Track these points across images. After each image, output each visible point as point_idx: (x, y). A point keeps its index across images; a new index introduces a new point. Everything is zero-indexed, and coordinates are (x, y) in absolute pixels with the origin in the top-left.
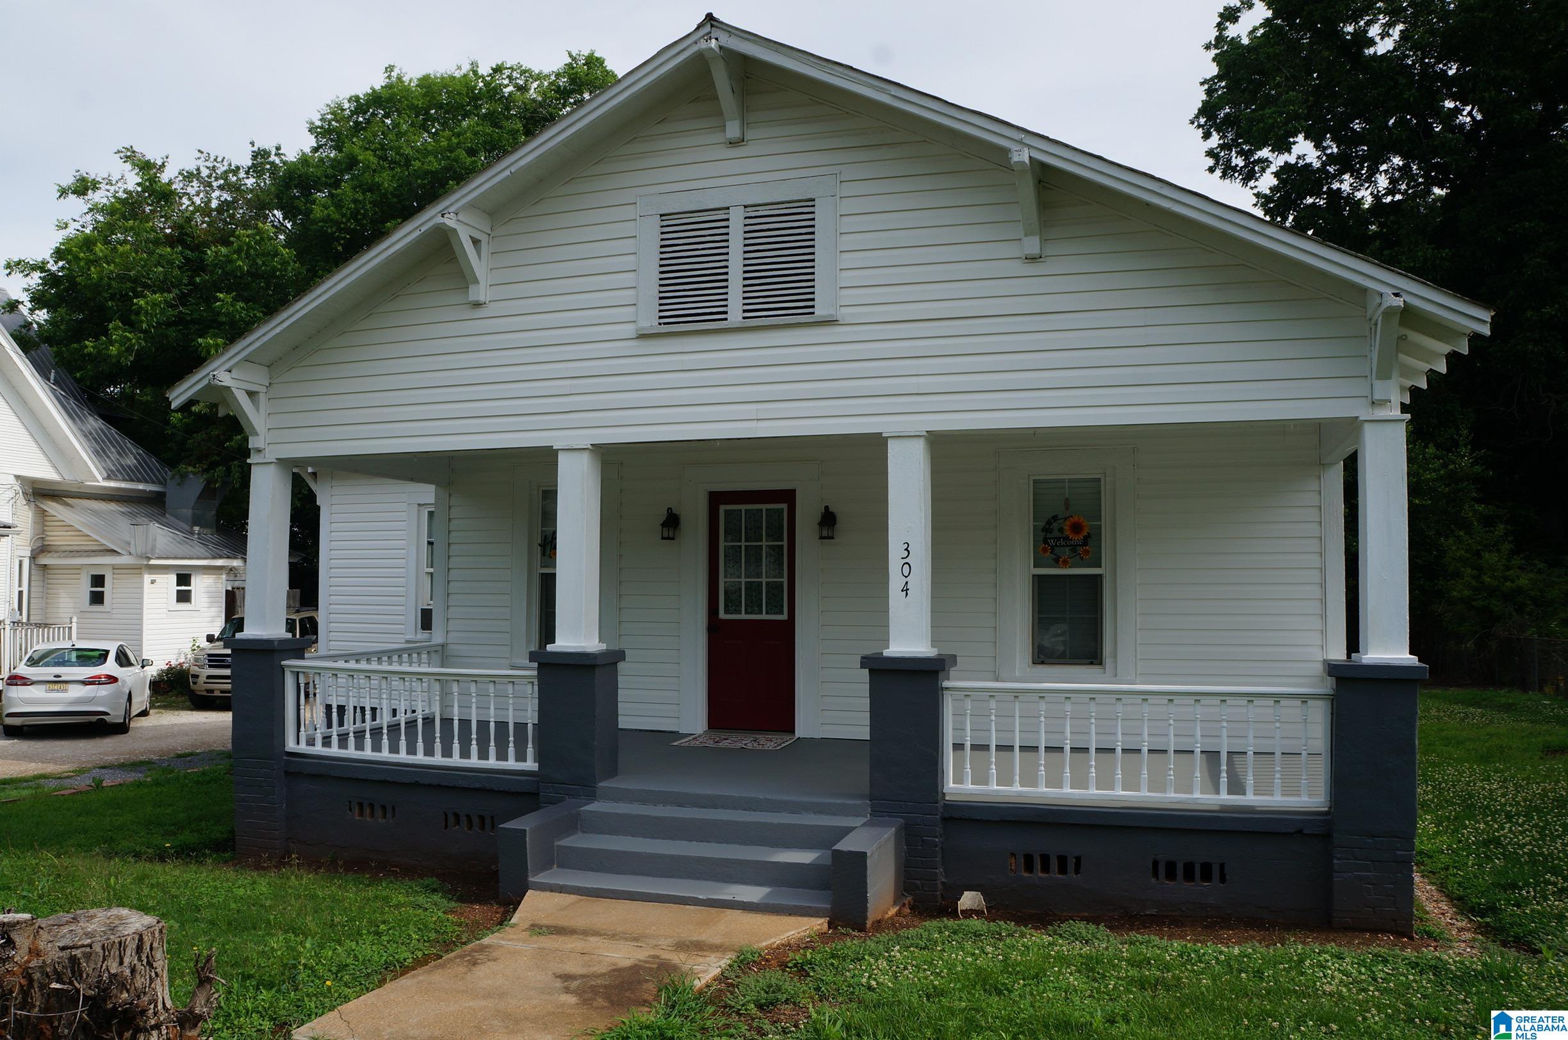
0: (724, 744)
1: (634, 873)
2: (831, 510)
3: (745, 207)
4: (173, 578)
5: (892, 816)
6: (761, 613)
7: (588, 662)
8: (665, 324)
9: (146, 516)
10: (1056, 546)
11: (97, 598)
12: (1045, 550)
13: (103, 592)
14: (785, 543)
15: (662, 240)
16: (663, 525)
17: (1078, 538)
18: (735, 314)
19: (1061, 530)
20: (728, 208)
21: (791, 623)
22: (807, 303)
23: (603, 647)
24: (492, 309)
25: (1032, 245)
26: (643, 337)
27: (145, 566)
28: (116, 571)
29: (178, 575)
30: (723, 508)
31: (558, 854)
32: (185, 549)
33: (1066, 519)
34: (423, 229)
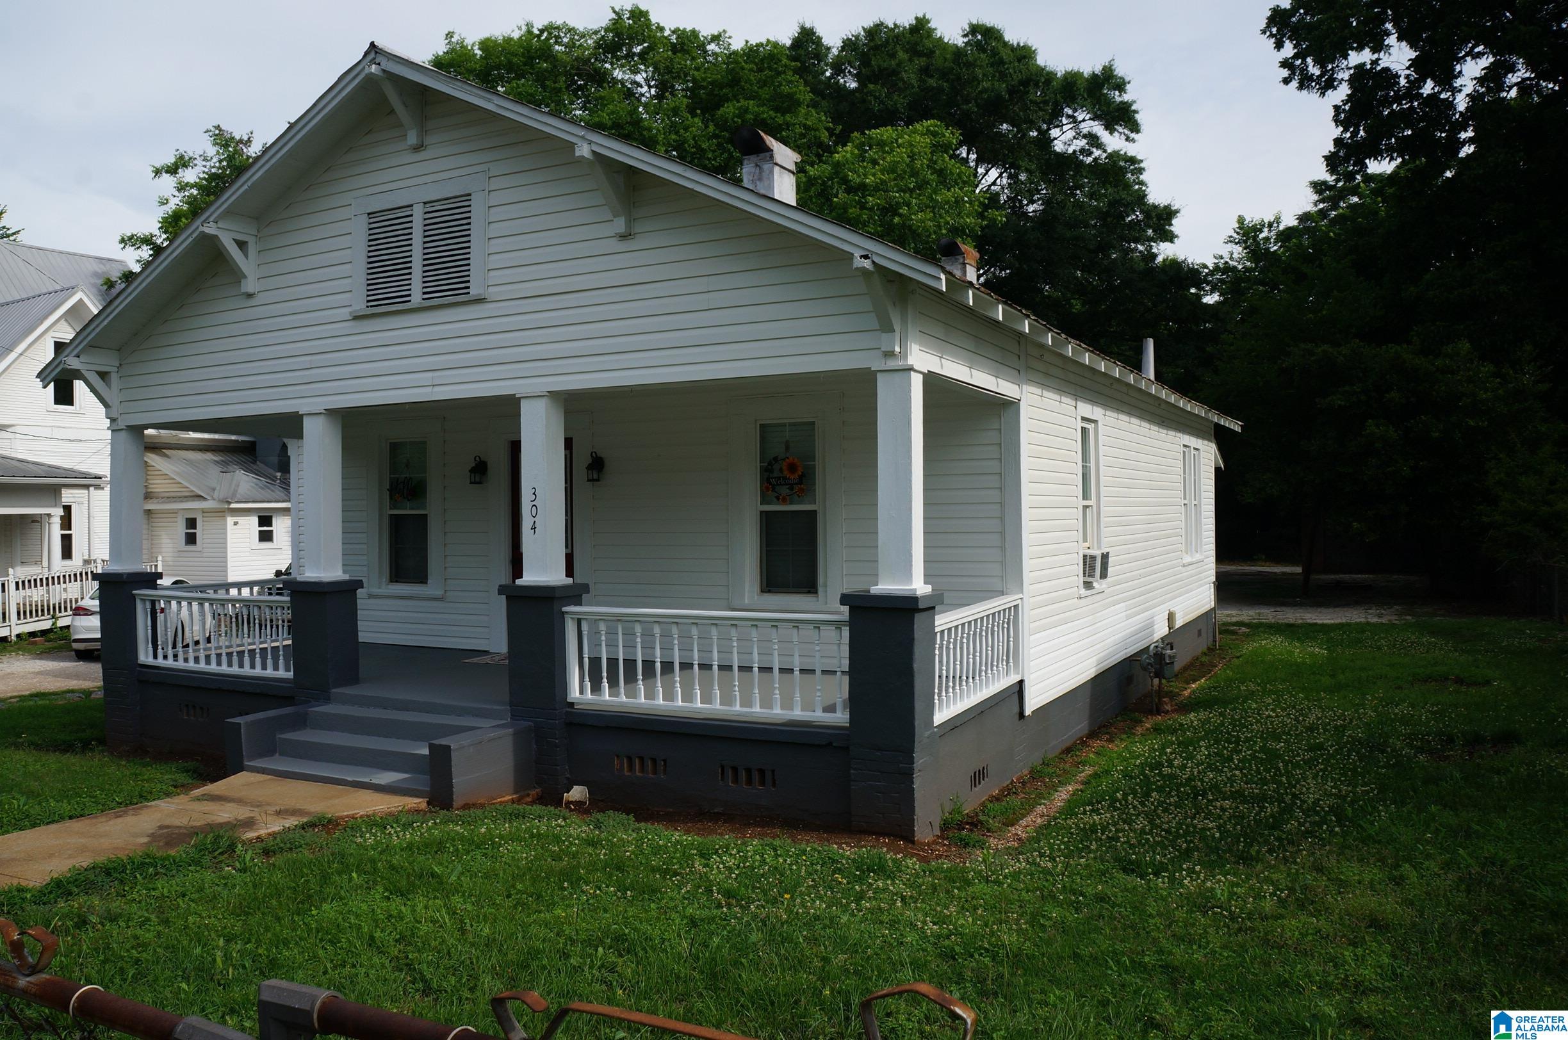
1: (327, 761)
2: (599, 455)
3: (425, 203)
4: (255, 520)
5: (525, 720)
8: (371, 306)
9: (238, 463)
10: (777, 485)
11: (191, 539)
12: (767, 489)
13: (195, 533)
15: (370, 235)
16: (471, 471)
17: (794, 477)
18: (416, 298)
19: (781, 470)
20: (412, 206)
22: (464, 283)
23: (347, 577)
24: (260, 299)
25: (620, 225)
26: (356, 318)
27: (225, 511)
28: (205, 515)
29: (260, 517)
31: (279, 745)
32: (267, 494)
33: (784, 459)
34: (194, 236)
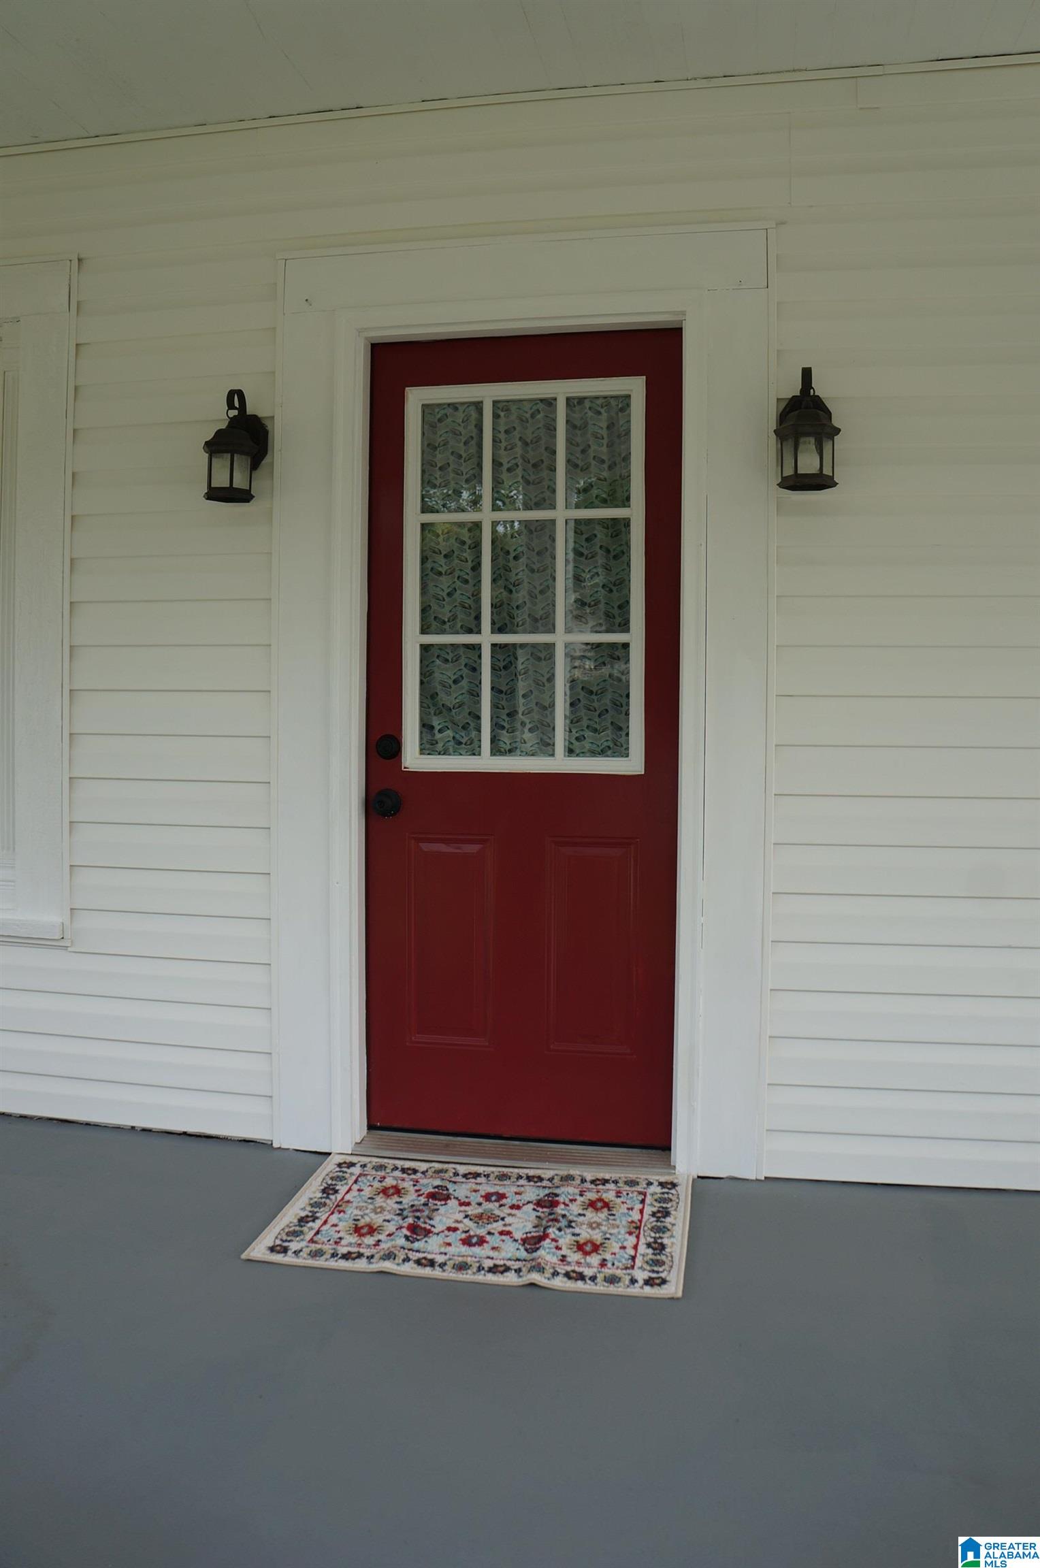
0: (445, 1241)
2: (817, 388)
6: (546, 747)
14: (636, 513)
16: (216, 446)
30: (416, 398)
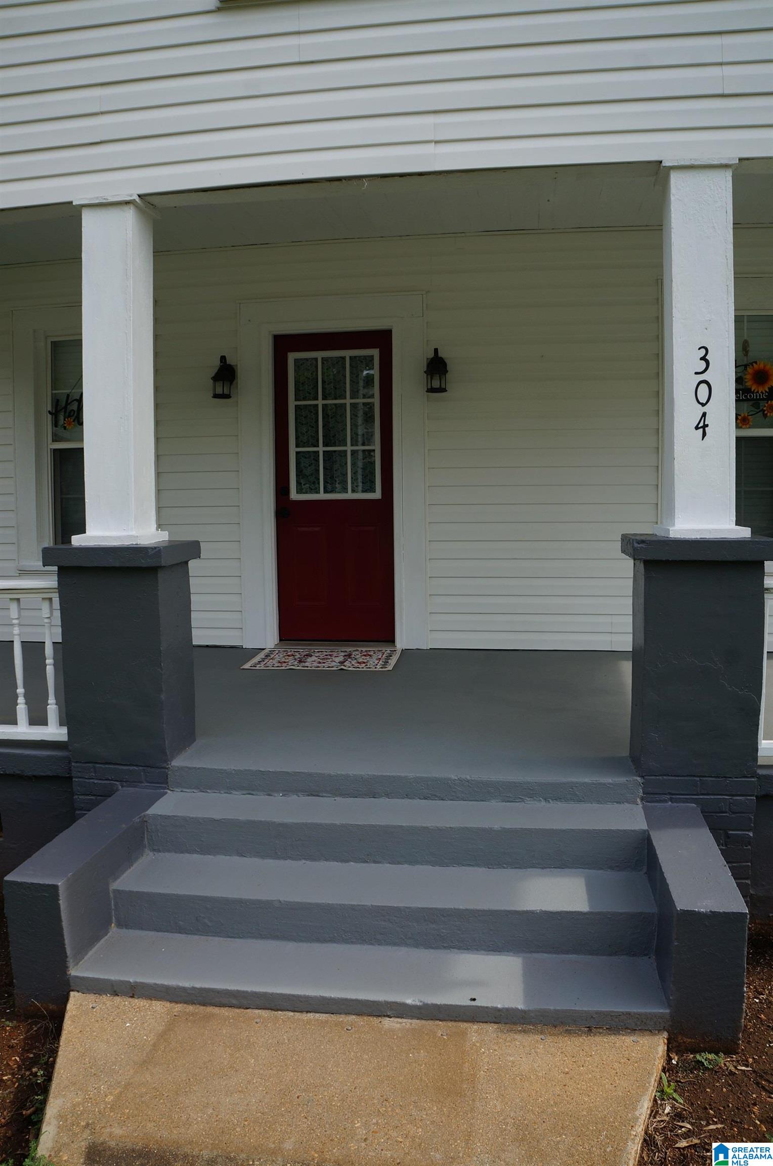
0: (312, 663)
2: (440, 354)
5: (677, 801)
6: (345, 491)
7: (144, 563)
14: (376, 400)
16: (217, 378)
21: (386, 504)
23: (165, 536)
30: (292, 357)
31: (116, 904)
